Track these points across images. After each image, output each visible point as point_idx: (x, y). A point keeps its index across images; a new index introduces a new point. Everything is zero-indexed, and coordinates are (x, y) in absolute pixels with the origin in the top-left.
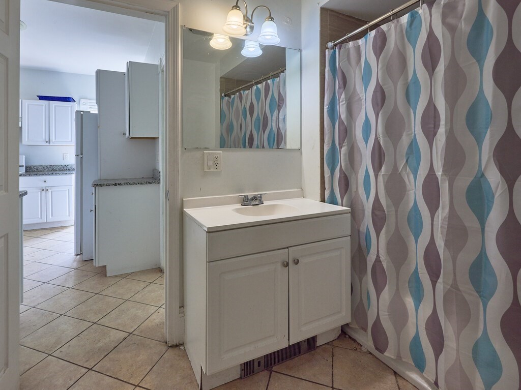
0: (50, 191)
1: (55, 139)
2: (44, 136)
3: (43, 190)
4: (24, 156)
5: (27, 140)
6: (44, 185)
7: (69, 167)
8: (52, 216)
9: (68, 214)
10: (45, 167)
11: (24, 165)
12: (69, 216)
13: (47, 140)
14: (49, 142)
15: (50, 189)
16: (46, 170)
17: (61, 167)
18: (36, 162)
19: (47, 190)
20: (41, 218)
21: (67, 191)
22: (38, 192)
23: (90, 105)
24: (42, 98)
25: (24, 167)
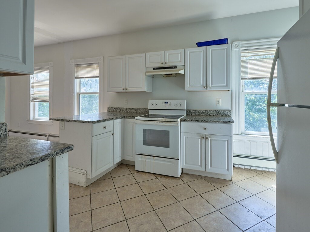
0: (209, 139)
1: (212, 84)
2: (202, 82)
3: (203, 138)
4: (186, 101)
5: (188, 86)
6: (204, 132)
7: (222, 112)
8: (211, 166)
9: (226, 168)
10: (201, 112)
11: (186, 109)
12: (228, 170)
13: (205, 85)
14: (206, 87)
15: (210, 137)
16: (202, 114)
17: (214, 112)
18: (195, 107)
19: (207, 138)
20: (201, 166)
21: (226, 142)
22: (199, 139)
23: (242, 47)
24: (200, 44)
25: (186, 111)
